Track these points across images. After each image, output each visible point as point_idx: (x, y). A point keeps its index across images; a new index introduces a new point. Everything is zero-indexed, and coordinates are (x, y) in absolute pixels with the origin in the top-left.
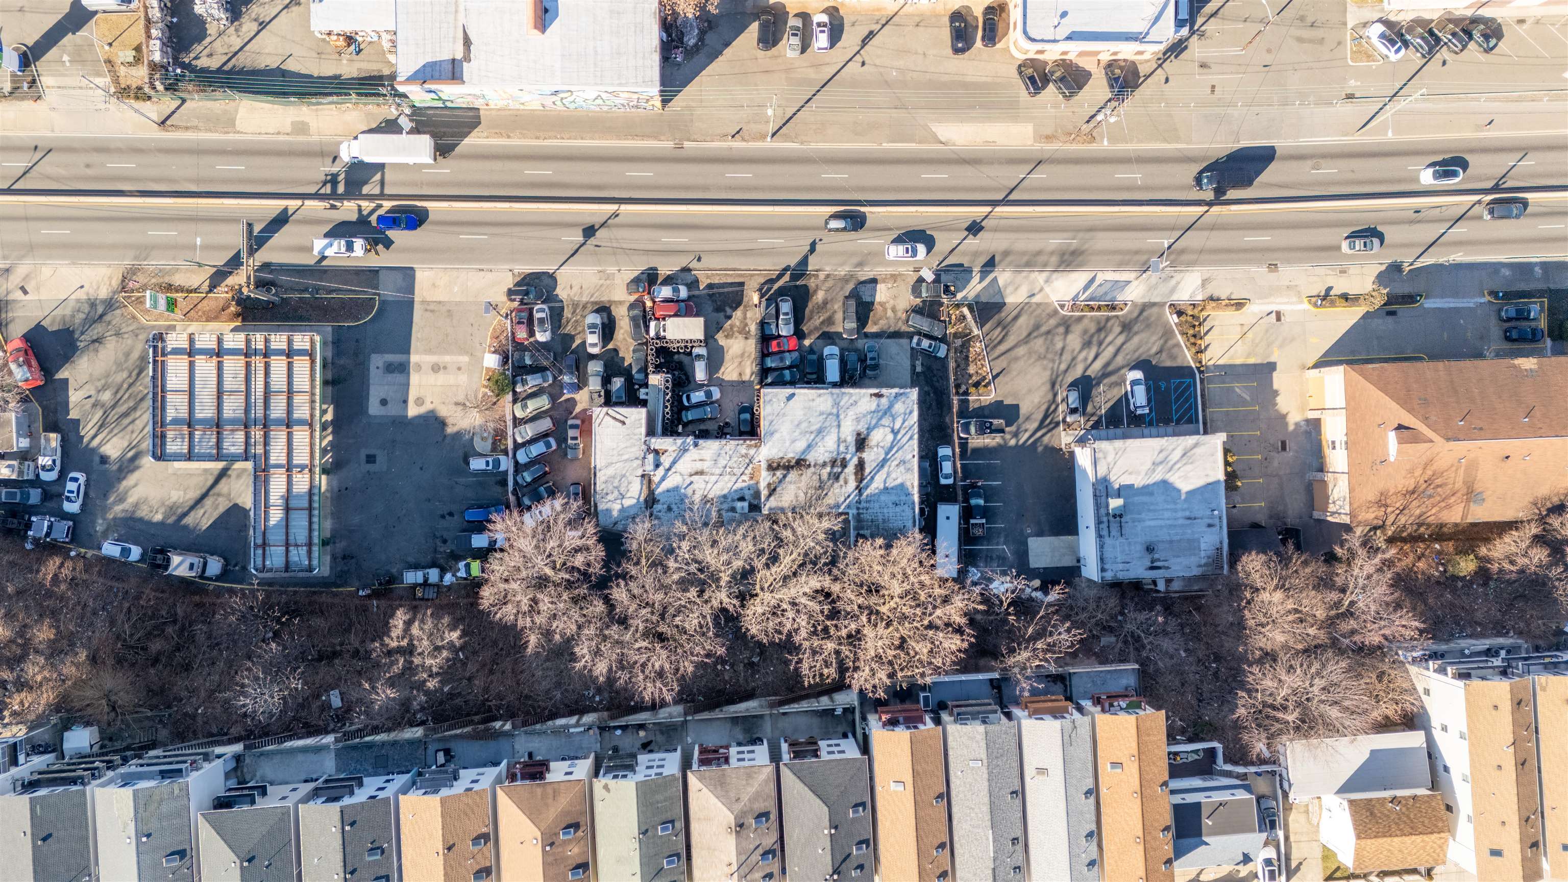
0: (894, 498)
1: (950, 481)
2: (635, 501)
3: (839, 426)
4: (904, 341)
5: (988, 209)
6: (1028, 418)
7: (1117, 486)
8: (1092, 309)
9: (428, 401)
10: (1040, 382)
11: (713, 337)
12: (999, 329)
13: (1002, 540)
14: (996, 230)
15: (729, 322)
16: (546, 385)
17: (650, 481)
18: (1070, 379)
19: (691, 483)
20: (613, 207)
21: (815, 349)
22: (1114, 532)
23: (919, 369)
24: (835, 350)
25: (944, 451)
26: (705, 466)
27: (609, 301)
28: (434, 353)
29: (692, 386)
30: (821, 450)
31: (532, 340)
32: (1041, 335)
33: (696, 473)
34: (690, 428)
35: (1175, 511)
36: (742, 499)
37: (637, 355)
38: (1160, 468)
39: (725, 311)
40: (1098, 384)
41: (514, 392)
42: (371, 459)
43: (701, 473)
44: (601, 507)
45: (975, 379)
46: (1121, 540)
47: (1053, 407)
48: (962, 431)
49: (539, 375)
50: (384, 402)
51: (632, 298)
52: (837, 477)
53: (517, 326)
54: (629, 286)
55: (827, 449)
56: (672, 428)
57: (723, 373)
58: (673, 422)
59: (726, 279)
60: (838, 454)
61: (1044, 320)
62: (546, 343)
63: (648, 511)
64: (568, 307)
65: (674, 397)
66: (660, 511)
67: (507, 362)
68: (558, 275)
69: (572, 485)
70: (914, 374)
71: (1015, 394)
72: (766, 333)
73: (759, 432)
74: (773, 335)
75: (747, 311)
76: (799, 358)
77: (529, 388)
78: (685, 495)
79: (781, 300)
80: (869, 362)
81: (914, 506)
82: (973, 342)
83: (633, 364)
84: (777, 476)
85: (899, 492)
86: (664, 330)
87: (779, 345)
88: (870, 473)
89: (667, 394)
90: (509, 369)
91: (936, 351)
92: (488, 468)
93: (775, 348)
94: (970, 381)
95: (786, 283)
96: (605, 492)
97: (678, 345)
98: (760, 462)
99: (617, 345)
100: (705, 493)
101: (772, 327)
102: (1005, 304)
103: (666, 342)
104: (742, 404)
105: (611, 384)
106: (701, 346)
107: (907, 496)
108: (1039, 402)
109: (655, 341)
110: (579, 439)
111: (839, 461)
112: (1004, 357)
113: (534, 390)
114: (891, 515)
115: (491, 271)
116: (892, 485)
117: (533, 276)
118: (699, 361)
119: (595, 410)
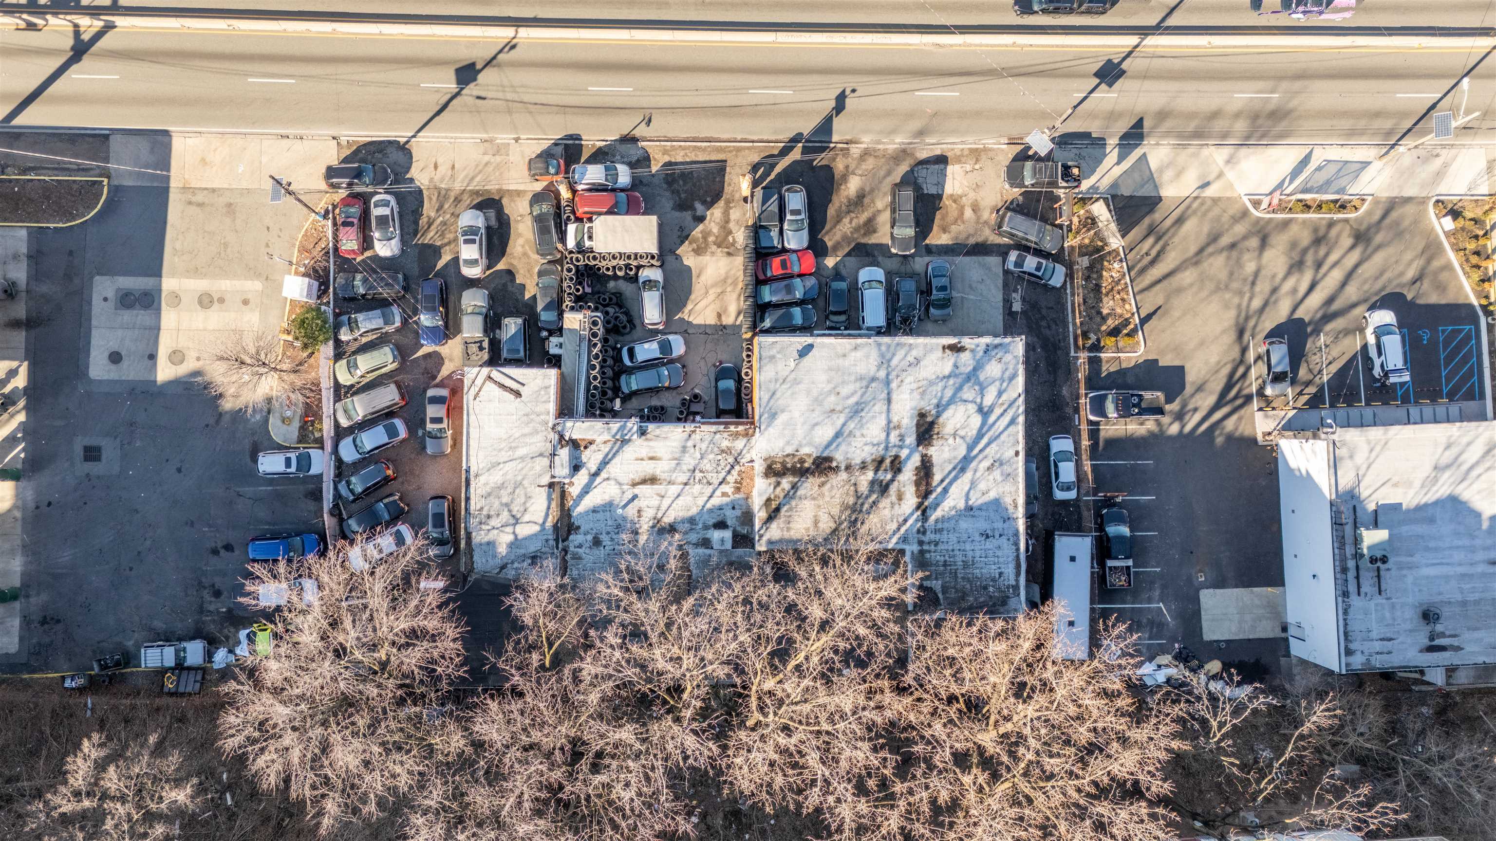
0: (983, 525)
1: (1072, 495)
2: (537, 528)
3: (889, 401)
4: (993, 261)
5: (1133, 40)
6: (1200, 389)
7: (1371, 507)
8: (1307, 207)
9: (191, 355)
10: (1219, 329)
11: (673, 252)
12: (1151, 240)
13: (1157, 593)
14: (1145, 76)
15: (701, 227)
16: (390, 329)
17: (563, 495)
18: (1268, 324)
19: (635, 497)
20: (505, 33)
21: (844, 272)
22: (1368, 586)
23: (1017, 307)
24: (878, 273)
25: (1060, 445)
26: (659, 469)
27: (499, 191)
28: (204, 276)
29: (638, 332)
30: (858, 442)
31: (368, 254)
32: (1222, 250)
33: (644, 482)
34: (634, 403)
35: (1472, 550)
36: (721, 525)
37: (546, 280)
38: (1447, 474)
39: (694, 209)
40: (1317, 332)
41: (338, 343)
42: (92, 454)
43: (652, 480)
44: (478, 537)
45: (1111, 323)
46: (1380, 600)
47: (1241, 370)
48: (1092, 413)
49: (378, 312)
50: (115, 358)
51: (539, 186)
52: (884, 489)
53: (343, 230)
54: (533, 166)
55: (868, 440)
56: (602, 403)
57: (690, 311)
58: (604, 393)
59: (696, 155)
60: (887, 448)
61: (1226, 226)
62: (391, 259)
63: (560, 546)
64: (430, 199)
65: (606, 351)
66: (580, 546)
67: (325, 291)
68: (414, 146)
69: (432, 499)
70: (1009, 313)
71: (1177, 349)
72: (763, 245)
73: (750, 412)
74: (774, 247)
75: (731, 208)
76: (817, 286)
77: (361, 335)
78: (624, 518)
79: (788, 190)
80: (936, 295)
81: (1018, 539)
82: (1109, 262)
83: (538, 296)
84: (782, 486)
85: (992, 514)
86: (590, 238)
87: (784, 264)
88: (942, 481)
89: (595, 345)
90: (329, 302)
91: (1047, 277)
92: (289, 470)
93: (777, 269)
94: (1104, 328)
95: (795, 163)
96: (485, 512)
97: (614, 263)
98: (752, 461)
99: (512, 264)
100: (659, 515)
101: (772, 234)
102: (1160, 199)
103: (595, 258)
104: (721, 363)
105: (500, 328)
106: (652, 265)
107: (1004, 522)
108: (1218, 362)
109: (575, 256)
110: (445, 421)
111: (888, 461)
112: (1158, 287)
113: (369, 339)
114: (978, 554)
115: (301, 138)
116: (980, 502)
117: (372, 148)
118: (650, 290)
119: (471, 373)
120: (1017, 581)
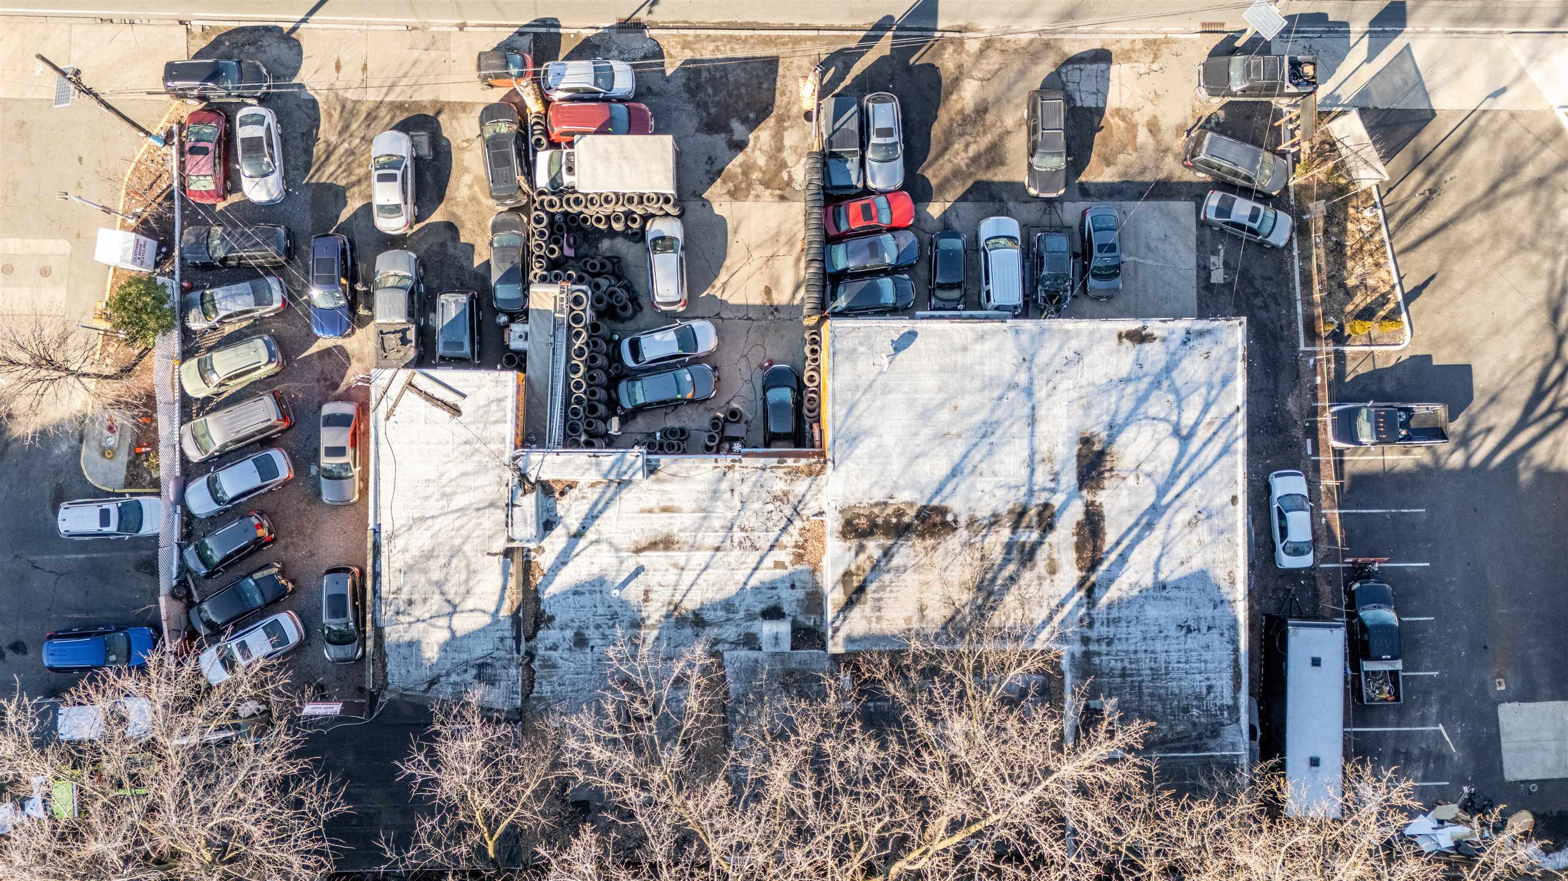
0: (1181, 612)
1: (1306, 561)
2: (486, 620)
3: (1033, 421)
4: (1183, 208)
6: (1494, 400)
10: (1522, 308)
11: (698, 196)
12: (1418, 175)
13: (1434, 709)
15: (740, 158)
16: (267, 312)
17: (527, 568)
19: (639, 570)
21: (956, 225)
23: (1218, 277)
24: (1012, 226)
25: (1289, 485)
26: (676, 525)
27: (435, 102)
29: (645, 317)
30: (984, 483)
31: (233, 198)
32: (1523, 190)
33: (653, 546)
34: (641, 424)
36: (773, 613)
37: (504, 237)
39: (729, 131)
41: (187, 334)
43: (666, 543)
44: (392, 634)
45: (1360, 300)
48: (1335, 436)
49: (247, 285)
51: (495, 96)
52: (1027, 555)
53: (190, 160)
54: (484, 62)
55: (1003, 480)
56: (590, 424)
57: (724, 285)
58: (592, 409)
59: (732, 50)
60: (1031, 493)
61: (1531, 150)
62: (269, 206)
63: (523, 647)
64: (330, 116)
65: (595, 344)
66: (554, 648)
67: (168, 255)
68: (304, 35)
69: (329, 572)
70: (1206, 286)
71: (1458, 339)
72: (835, 183)
73: (817, 437)
74: (851, 187)
75: (786, 129)
76: (917, 246)
77: (220, 322)
78: (624, 604)
79: (874, 100)
80: (1099, 260)
81: (1237, 633)
82: (1357, 208)
83: (492, 262)
84: (868, 552)
85: (1196, 595)
86: (570, 170)
87: (866, 211)
88: (1118, 543)
89: (578, 334)
90: (173, 272)
91: (1266, 229)
92: (105, 530)
93: (856, 219)
94: (1349, 308)
95: (883, 59)
96: (404, 596)
97: (608, 209)
98: (821, 513)
99: (454, 214)
100: (678, 598)
101: (849, 165)
102: (1433, 113)
103: (577, 202)
104: (771, 363)
105: (434, 311)
106: (667, 215)
107: (1215, 607)
108: (1521, 359)
109: (546, 198)
110: (350, 452)
111: (1033, 512)
112: (1430, 243)
113: (237, 327)
114: (1174, 657)
115: (132, 23)
116: (1176, 576)
117: (240, 38)
118: (663, 251)
119: (381, 378)
120: (1235, 699)
